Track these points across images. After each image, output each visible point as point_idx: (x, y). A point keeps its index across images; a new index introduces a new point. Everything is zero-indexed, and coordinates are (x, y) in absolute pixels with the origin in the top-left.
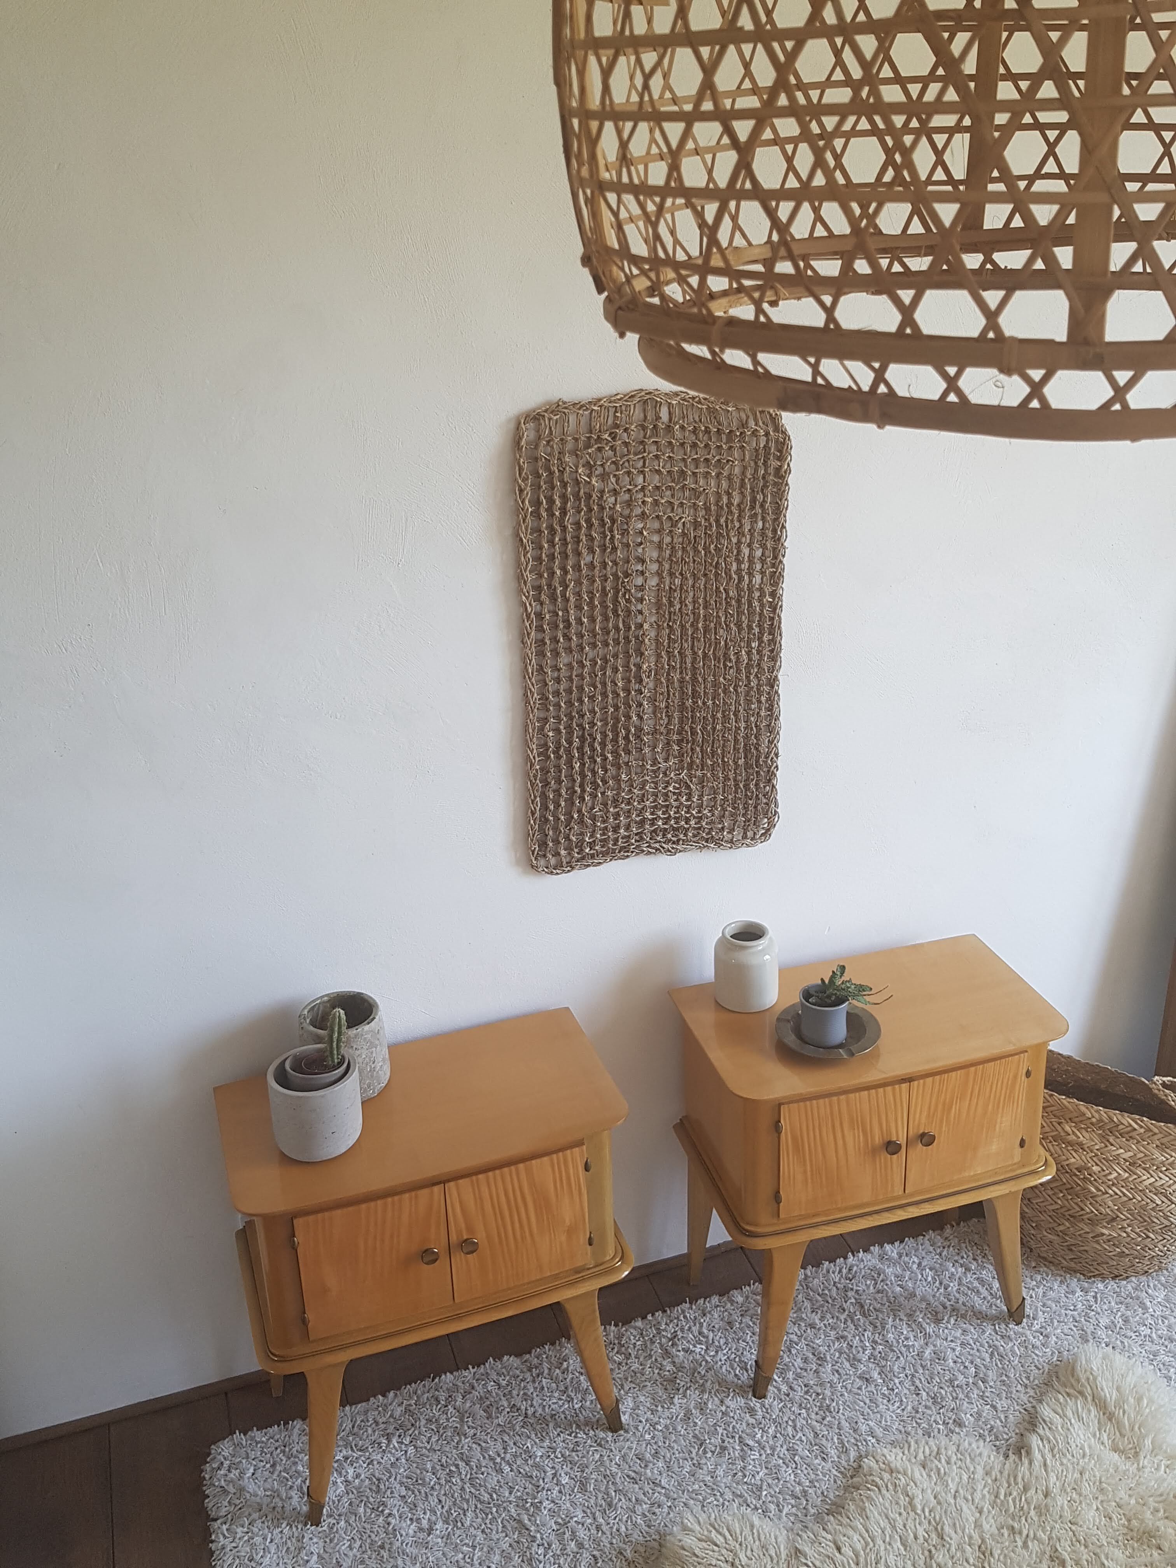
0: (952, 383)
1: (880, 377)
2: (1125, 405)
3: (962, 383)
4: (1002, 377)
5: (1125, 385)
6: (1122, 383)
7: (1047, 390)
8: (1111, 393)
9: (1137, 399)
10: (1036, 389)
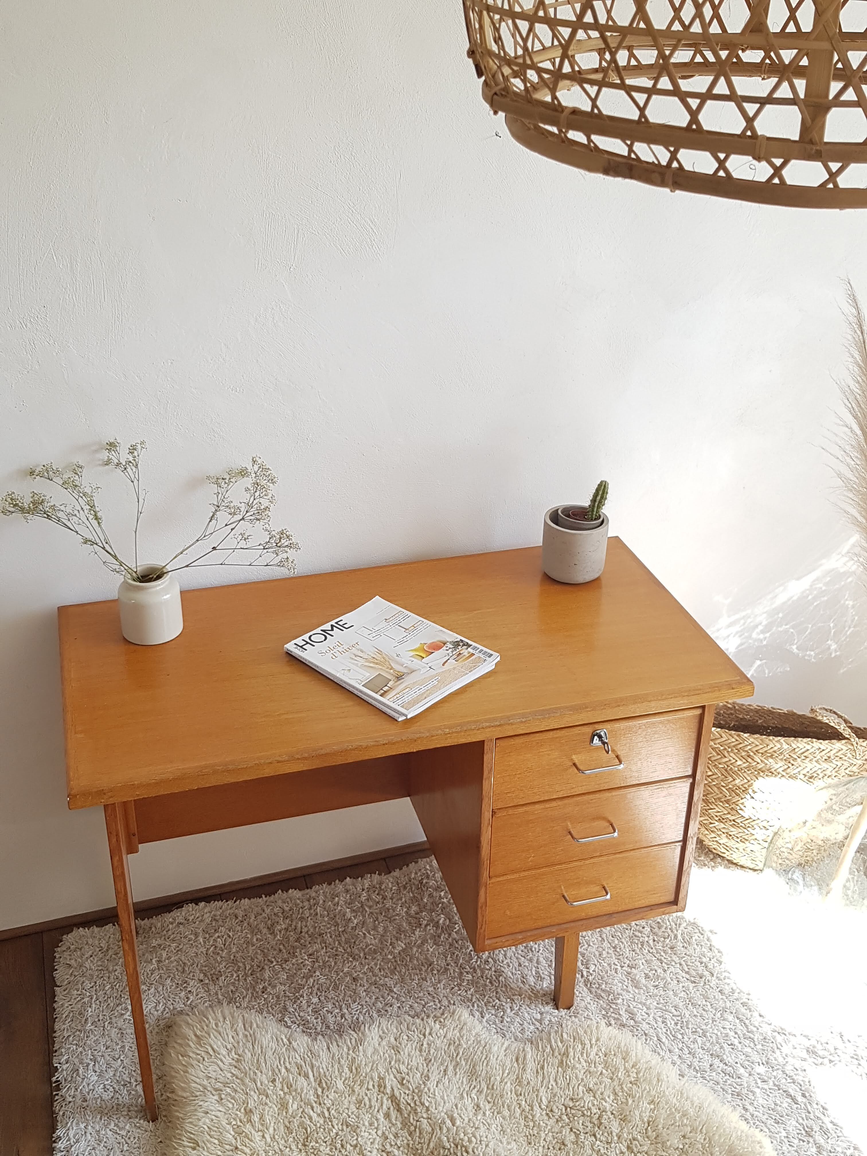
0: (722, 164)
1: (674, 157)
2: (836, 185)
3: (728, 164)
4: (755, 162)
5: (837, 171)
6: (834, 170)
7: (784, 172)
8: (827, 177)
9: (845, 181)
10: (777, 171)
